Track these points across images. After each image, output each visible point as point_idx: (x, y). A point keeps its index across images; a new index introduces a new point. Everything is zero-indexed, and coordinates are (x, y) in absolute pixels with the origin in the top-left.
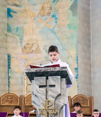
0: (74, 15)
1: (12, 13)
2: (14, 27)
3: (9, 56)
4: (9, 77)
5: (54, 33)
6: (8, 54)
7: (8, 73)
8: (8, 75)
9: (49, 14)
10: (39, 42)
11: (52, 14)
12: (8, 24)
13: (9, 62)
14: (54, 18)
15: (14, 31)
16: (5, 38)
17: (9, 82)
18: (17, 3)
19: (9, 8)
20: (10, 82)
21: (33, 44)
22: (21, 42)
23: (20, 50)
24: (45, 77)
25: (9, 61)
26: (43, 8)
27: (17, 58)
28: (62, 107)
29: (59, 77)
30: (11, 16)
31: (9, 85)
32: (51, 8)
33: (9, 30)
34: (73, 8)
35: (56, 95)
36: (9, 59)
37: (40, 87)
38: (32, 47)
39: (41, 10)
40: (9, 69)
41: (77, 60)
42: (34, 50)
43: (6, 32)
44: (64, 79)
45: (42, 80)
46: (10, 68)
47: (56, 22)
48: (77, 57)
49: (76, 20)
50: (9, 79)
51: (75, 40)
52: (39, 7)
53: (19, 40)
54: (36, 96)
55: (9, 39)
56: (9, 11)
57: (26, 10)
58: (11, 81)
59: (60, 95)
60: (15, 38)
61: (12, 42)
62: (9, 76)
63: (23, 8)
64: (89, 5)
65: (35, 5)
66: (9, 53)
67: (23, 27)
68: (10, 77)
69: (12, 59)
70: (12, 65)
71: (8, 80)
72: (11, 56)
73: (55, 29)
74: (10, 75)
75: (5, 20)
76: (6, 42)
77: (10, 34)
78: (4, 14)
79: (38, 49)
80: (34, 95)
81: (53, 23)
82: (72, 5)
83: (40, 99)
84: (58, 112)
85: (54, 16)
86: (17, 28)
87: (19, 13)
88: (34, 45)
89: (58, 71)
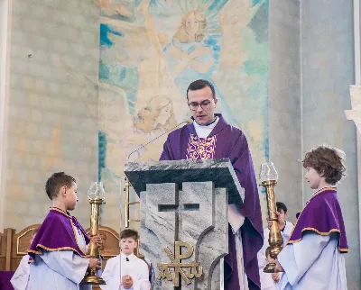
0: (258, 40)
1: (110, 37)
2: (114, 68)
3: (101, 138)
6: (100, 133)
9: (199, 37)
10: (175, 105)
11: (206, 37)
12: (101, 62)
13: (101, 152)
14: (212, 47)
15: (115, 78)
16: (94, 93)
18: (124, 11)
19: (105, 23)
21: (159, 110)
22: (131, 104)
24: (173, 185)
25: (102, 149)
26: (184, 24)
27: (121, 141)
28: (217, 262)
29: (210, 184)
30: (109, 43)
32: (204, 24)
33: (103, 75)
34: (258, 22)
35: (202, 230)
36: (101, 145)
37: (162, 208)
38: (157, 116)
39: (180, 28)
40: (103, 169)
41: (267, 148)
42: (163, 123)
43: (96, 80)
44: (223, 190)
45: (166, 191)
46: (103, 167)
47: (216, 57)
48: (267, 140)
49: (264, 53)
52: (175, 21)
53: (126, 100)
54: (150, 231)
55: (103, 97)
56: (104, 30)
57: (143, 29)
59: (211, 229)
60: (116, 93)
61: (110, 105)
63: (136, 24)
64: (297, 15)
65: (167, 16)
66: (103, 129)
67: (136, 68)
69: (109, 145)
72: (107, 138)
73: (214, 73)
75: (95, 53)
77: (106, 85)
78: (92, 36)
79: (171, 121)
80: (146, 230)
82: (255, 17)
83: (161, 241)
84: (207, 272)
85: (210, 42)
86: (123, 73)
87: (126, 36)
88: (163, 111)
89: (207, 170)
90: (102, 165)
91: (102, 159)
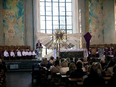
0: (23, 23)
5: (17, 28)
10: (13, 30)
12: (4, 24)
18: (6, 18)
22: (8, 30)
23: (7, 32)
27: (7, 34)
33: (4, 26)
34: (23, 21)
46: (4, 37)
48: (24, 35)
49: (23, 25)
51: (23, 30)
52: (13, 20)
56: (4, 20)
57: (9, 21)
58: (5, 40)
60: (6, 28)
67: (8, 25)
70: (5, 36)
71: (4, 40)
76: (3, 29)
78: (3, 21)
79: (13, 32)
81: (17, 25)
87: (7, 21)
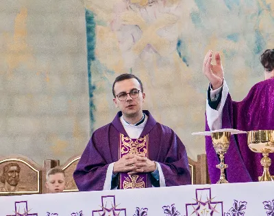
3: (89, 20)
4: (92, 88)
6: (87, 13)
7: (90, 75)
8: (90, 81)
13: (90, 39)
17: (92, 105)
20: (95, 104)
25: (91, 34)
27: (112, 23)
31: (91, 115)
36: (89, 30)
40: (92, 62)
46: (93, 59)
50: (91, 96)
62: (92, 84)
66: (91, 7)
68: (94, 88)
69: (98, 28)
71: (88, 98)
72: (96, 19)
74: (93, 80)
90: (91, 57)
91: (91, 49)
